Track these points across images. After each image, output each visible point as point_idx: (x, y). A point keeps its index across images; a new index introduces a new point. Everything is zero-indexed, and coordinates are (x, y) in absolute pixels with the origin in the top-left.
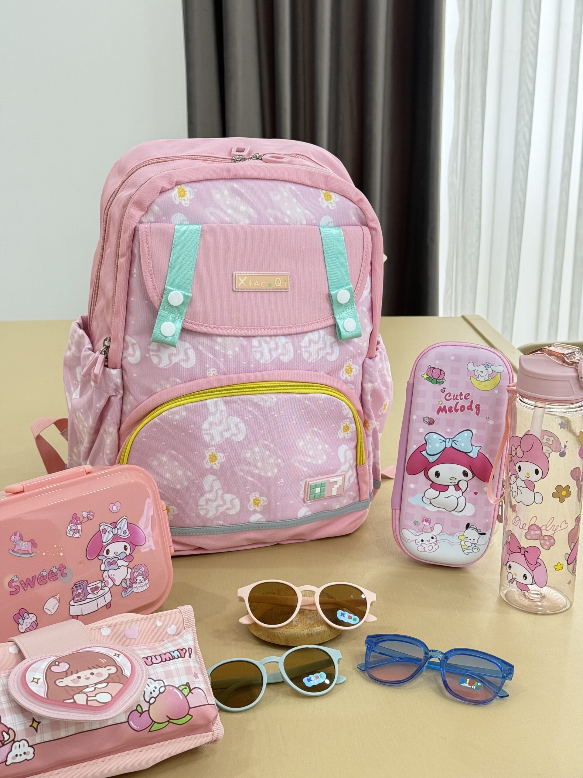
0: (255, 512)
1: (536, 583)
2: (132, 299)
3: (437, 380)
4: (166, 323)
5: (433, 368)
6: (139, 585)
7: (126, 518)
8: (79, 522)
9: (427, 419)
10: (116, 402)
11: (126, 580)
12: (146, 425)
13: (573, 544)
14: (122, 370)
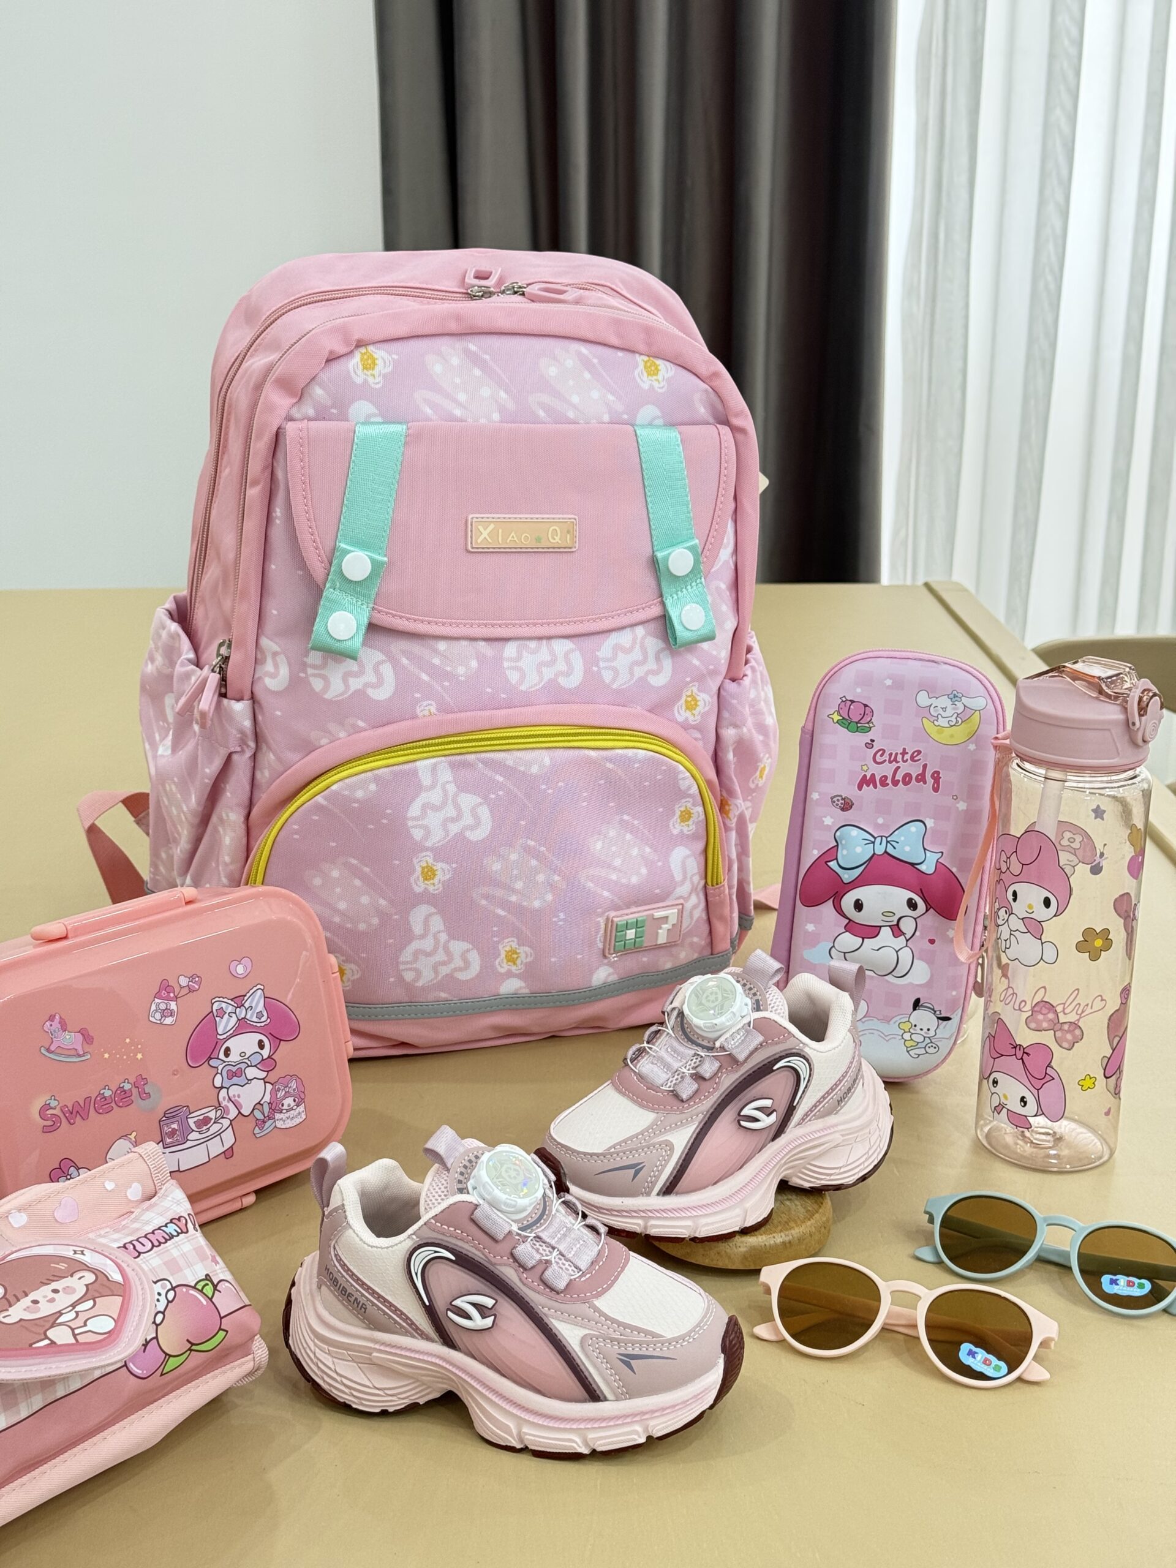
0: (509, 974)
1: (1043, 1114)
2: (273, 567)
3: (859, 725)
4: (337, 613)
5: (850, 701)
6: (287, 1115)
7: (262, 987)
8: (172, 995)
9: (838, 800)
10: (242, 762)
11: (262, 1105)
12: (299, 810)
13: (1117, 1039)
14: (254, 702)
